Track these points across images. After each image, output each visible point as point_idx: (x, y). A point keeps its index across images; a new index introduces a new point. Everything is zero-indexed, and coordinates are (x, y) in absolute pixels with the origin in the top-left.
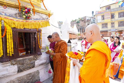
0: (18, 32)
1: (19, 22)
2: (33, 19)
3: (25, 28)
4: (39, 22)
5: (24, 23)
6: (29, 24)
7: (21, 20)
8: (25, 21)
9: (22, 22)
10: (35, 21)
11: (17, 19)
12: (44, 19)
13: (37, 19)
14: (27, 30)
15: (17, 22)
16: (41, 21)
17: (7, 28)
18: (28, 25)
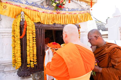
0: (44, 30)
1: (47, 14)
2: (67, 10)
3: (55, 24)
4: (75, 15)
5: (54, 15)
6: (61, 17)
7: (50, 11)
8: (55, 12)
9: (50, 15)
10: (70, 12)
11: (44, 10)
12: (83, 9)
13: (73, 10)
14: (58, 26)
15: (43, 14)
16: (79, 12)
17: (27, 23)
18: (59, 19)
